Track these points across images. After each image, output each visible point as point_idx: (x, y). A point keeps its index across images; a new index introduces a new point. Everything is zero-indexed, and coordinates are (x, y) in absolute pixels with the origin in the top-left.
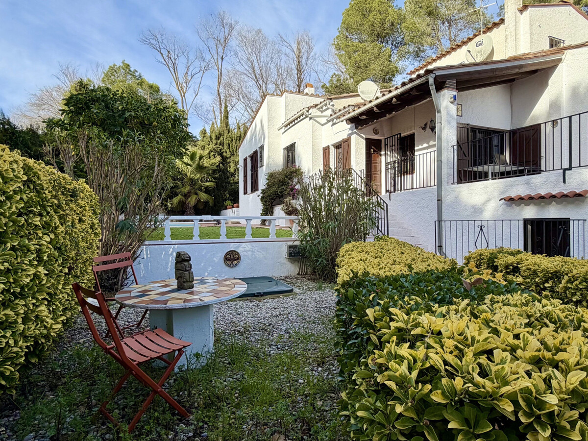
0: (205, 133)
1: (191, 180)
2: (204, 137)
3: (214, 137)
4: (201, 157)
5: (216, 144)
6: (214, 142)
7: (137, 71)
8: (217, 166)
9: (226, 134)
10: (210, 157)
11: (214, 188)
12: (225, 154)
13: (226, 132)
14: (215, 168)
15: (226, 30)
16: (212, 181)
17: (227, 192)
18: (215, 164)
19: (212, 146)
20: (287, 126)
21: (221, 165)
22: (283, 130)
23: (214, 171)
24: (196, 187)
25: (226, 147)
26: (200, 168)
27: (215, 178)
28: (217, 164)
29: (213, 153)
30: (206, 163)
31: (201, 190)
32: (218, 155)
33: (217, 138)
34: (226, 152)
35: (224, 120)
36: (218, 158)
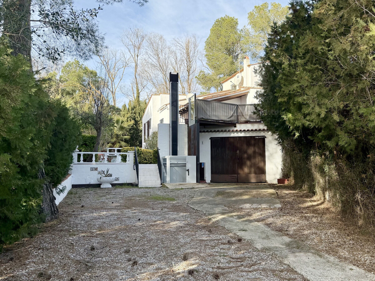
0: (125, 107)
1: (117, 135)
2: (125, 109)
3: (130, 109)
4: (122, 122)
5: (132, 113)
6: (131, 112)
7: (83, 65)
8: (132, 126)
9: (137, 107)
10: (128, 121)
11: (130, 139)
12: (137, 119)
13: (138, 106)
14: (130, 127)
15: (140, 39)
16: (129, 135)
17: (138, 142)
18: (131, 125)
19: (129, 115)
20: (161, 110)
21: (134, 125)
22: (160, 111)
23: (130, 129)
24: (119, 139)
25: (137, 115)
26: (122, 128)
27: (130, 133)
28: (132, 125)
29: (129, 119)
30: (125, 125)
31: (122, 140)
32: (133, 119)
33: (132, 109)
34: (138, 118)
35: (137, 98)
36: (133, 122)
